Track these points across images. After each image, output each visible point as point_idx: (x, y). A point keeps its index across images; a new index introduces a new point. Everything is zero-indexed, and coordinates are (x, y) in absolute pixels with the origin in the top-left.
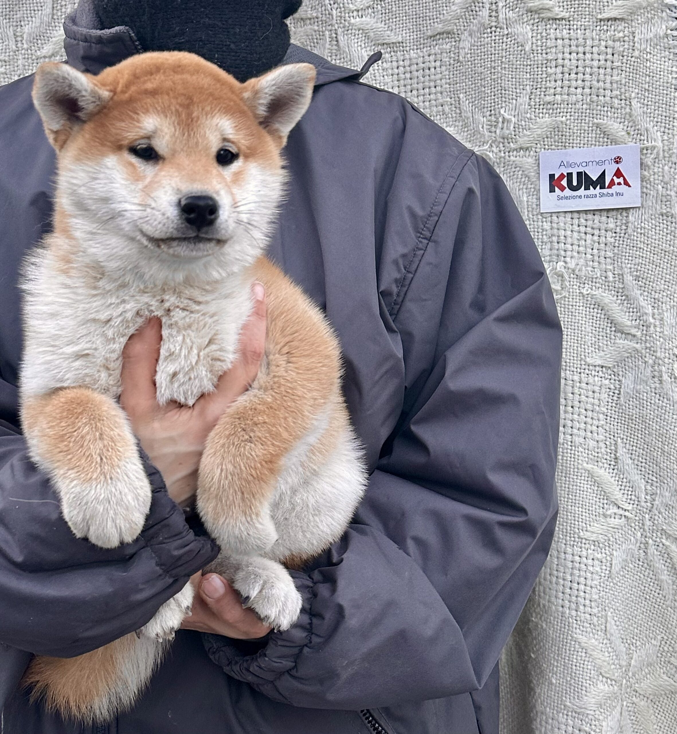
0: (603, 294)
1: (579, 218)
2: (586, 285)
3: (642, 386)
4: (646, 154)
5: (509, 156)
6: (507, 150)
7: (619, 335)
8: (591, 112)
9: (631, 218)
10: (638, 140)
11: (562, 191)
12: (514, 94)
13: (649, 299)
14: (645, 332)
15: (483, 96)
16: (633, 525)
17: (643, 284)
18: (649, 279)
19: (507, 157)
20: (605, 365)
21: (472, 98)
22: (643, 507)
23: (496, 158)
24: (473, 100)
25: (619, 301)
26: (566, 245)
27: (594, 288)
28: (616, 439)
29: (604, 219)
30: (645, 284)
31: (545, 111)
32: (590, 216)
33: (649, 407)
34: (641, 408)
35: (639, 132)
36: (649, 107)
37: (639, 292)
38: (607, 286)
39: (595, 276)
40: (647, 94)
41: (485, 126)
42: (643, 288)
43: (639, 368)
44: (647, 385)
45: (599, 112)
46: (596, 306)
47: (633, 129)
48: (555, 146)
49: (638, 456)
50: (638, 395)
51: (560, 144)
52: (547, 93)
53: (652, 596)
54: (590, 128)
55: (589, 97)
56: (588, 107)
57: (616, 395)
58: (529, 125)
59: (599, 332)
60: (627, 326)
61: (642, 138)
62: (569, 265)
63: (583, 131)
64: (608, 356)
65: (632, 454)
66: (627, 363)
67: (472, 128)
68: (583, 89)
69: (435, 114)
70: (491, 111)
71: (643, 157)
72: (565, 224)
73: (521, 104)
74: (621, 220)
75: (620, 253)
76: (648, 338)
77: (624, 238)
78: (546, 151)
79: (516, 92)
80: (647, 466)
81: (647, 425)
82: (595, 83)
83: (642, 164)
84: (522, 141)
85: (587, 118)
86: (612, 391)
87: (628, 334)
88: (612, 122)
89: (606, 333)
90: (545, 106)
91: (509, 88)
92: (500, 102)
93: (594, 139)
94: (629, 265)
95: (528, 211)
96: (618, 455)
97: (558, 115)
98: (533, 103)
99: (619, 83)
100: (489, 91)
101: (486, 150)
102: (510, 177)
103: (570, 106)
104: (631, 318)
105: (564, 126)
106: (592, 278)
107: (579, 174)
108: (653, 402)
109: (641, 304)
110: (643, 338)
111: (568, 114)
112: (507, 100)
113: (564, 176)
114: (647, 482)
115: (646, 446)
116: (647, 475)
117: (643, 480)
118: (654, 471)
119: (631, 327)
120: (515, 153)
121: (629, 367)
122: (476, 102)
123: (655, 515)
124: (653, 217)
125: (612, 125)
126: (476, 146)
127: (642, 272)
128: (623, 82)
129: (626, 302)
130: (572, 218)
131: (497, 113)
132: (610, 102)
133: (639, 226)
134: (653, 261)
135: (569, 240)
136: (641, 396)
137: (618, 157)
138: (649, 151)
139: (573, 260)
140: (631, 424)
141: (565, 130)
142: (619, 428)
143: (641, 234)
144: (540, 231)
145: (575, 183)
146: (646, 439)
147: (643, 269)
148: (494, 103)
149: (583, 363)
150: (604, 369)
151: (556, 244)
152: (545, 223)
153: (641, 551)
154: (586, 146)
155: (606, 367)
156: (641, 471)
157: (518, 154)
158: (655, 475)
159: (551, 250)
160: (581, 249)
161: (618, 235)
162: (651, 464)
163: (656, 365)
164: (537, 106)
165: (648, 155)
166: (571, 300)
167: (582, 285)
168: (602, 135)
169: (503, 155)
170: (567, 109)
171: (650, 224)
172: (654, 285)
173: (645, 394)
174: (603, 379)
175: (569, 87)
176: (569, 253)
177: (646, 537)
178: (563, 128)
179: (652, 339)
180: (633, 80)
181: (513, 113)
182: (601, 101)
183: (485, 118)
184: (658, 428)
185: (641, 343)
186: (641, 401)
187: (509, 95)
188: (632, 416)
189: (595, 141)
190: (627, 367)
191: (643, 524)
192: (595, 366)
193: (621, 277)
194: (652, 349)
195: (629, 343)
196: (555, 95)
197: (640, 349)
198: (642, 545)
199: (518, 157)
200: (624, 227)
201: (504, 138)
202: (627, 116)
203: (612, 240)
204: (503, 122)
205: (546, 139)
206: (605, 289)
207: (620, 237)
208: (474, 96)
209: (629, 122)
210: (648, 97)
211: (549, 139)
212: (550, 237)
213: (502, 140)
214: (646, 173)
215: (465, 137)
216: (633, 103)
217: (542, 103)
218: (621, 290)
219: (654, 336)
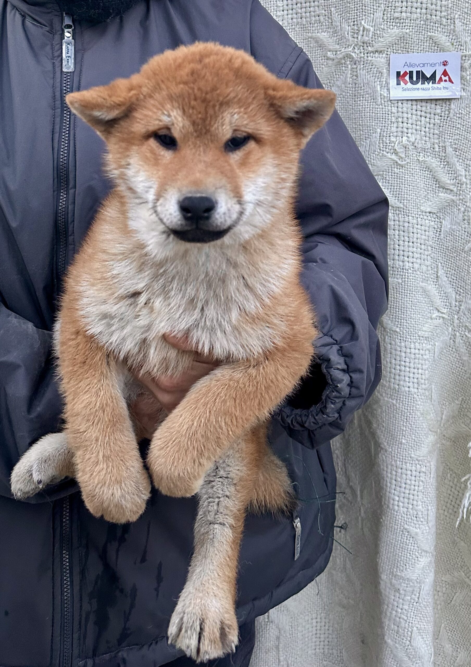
0: (432, 161)
1: (416, 105)
2: (421, 154)
3: (456, 227)
4: (465, 60)
5: (367, 57)
6: (366, 52)
7: (441, 189)
8: (426, 27)
9: (453, 106)
10: (459, 49)
11: (406, 84)
12: (372, 10)
13: (463, 164)
14: (459, 188)
15: (349, 10)
16: (447, 323)
17: (459, 154)
18: (463, 150)
19: (366, 57)
20: (432, 211)
21: (340, 11)
22: (453, 310)
23: (358, 58)
24: (341, 13)
25: (442, 166)
26: (408, 125)
27: (426, 156)
28: (437, 263)
29: (433, 106)
30: (461, 154)
31: (394, 24)
32: (424, 104)
33: (460, 241)
34: (455, 241)
35: (460, 43)
36: (467, 25)
37: (456, 160)
38: (435, 155)
39: (427, 148)
40: (466, 16)
41: (349, 33)
42: (459, 157)
43: (454, 214)
44: (459, 225)
45: (431, 27)
46: (427, 169)
47: (455, 41)
48: (401, 51)
49: (451, 275)
50: (453, 232)
51: (405, 50)
52: (395, 10)
53: (457, 370)
54: (425, 39)
55: (425, 16)
56: (424, 23)
57: (438, 232)
58: (383, 34)
59: (428, 188)
60: (447, 184)
61: (462, 48)
62: (411, 139)
63: (420, 41)
64: (434, 205)
65: (447, 274)
66: (446, 210)
67: (340, 34)
68: (421, 9)
69: (313, 22)
70: (354, 22)
71: (463, 62)
72: (407, 109)
73: (377, 18)
74: (445, 107)
75: (444, 131)
76: (461, 192)
77: (447, 120)
78: (394, 54)
79: (374, 9)
80: (457, 282)
81: (458, 253)
82: (429, 5)
83: (461, 67)
84: (377, 46)
85: (423, 31)
86: (436, 230)
87: (448, 189)
88: (441, 35)
89: (433, 189)
90: (394, 20)
91: (368, 5)
92: (361, 15)
93: (428, 47)
94: (450, 140)
95: (381, 98)
96: (439, 274)
97: (403, 27)
98: (385, 18)
99: (447, 6)
100: (353, 7)
101: (351, 52)
102: (368, 72)
103: (412, 21)
104: (450, 178)
105: (408, 36)
106: (425, 149)
107: (418, 72)
108: (463, 237)
109: (458, 168)
110: (458, 193)
111: (411, 28)
112: (367, 14)
113: (408, 74)
114: (457, 293)
115: (457, 268)
116: (457, 288)
117: (454, 292)
118: (462, 285)
119: (450, 184)
120: (372, 54)
121: (447, 212)
122: (343, 14)
123: (461, 316)
124: (468, 106)
125: (441, 37)
126: (343, 47)
127: (459, 145)
128: (450, 6)
129: (446, 166)
130: (412, 105)
131: (359, 23)
132: (439, 20)
133: (458, 112)
134: (467, 138)
135: (410, 121)
136: (455, 233)
137: (445, 61)
138: (467, 58)
139: (413, 135)
140: (447, 253)
141: (408, 39)
142: (439, 255)
143: (459, 118)
144: (390, 113)
145: (415, 79)
146: (457, 263)
147: (459, 143)
148: (357, 15)
149: (419, 210)
150: (431, 214)
151: (401, 123)
152: (393, 108)
153: (451, 341)
154: (422, 52)
155: (432, 213)
156: (453, 285)
157: (374, 55)
158: (462, 288)
159: (397, 127)
160: (418, 127)
161: (443, 118)
162: (460, 281)
163: (466, 212)
164: (389, 20)
165: (466, 61)
166: (411, 165)
167: (418, 154)
168: (434, 45)
169: (362, 55)
170: (410, 23)
171: (466, 111)
172: (467, 155)
173: (458, 232)
174: (431, 221)
175: (412, 7)
176: (410, 131)
177: (455, 331)
178: (407, 37)
179: (464, 193)
180: (456, 5)
181: (371, 24)
182: (433, 19)
183: (350, 27)
184: (466, 255)
185: (456, 196)
186: (455, 237)
187: (368, 10)
188: (448, 247)
189: (429, 49)
190: (446, 213)
191: (453, 322)
192: (426, 212)
193: (444, 148)
194: (464, 200)
195: (448, 196)
196: (401, 12)
197: (455, 200)
198: (452, 337)
199: (374, 58)
200: (447, 112)
201: (363, 43)
202: (452, 32)
203: (439, 122)
204: (363, 31)
205: (394, 45)
206: (433, 157)
207: (444, 119)
208: (342, 10)
209: (453, 36)
210: (467, 18)
211: (397, 46)
212: (397, 119)
213: (362, 44)
214: (464, 74)
215: (335, 41)
216: (456, 22)
217: (392, 18)
218: (443, 158)
219: (466, 191)
